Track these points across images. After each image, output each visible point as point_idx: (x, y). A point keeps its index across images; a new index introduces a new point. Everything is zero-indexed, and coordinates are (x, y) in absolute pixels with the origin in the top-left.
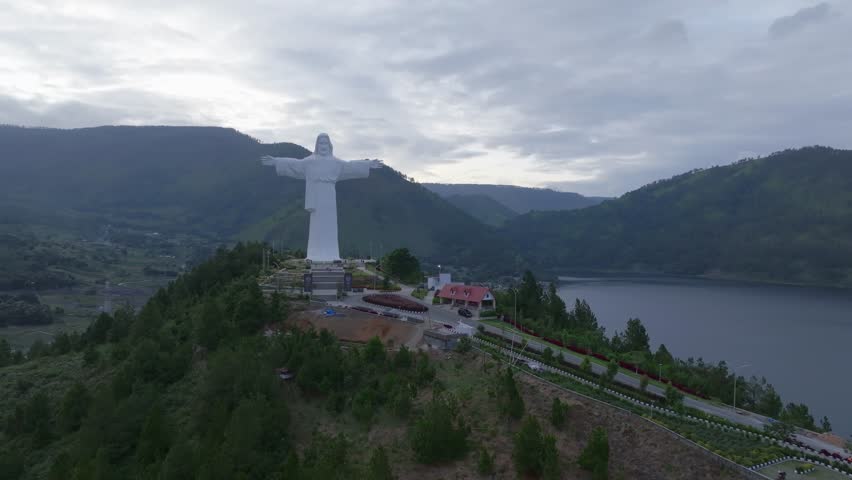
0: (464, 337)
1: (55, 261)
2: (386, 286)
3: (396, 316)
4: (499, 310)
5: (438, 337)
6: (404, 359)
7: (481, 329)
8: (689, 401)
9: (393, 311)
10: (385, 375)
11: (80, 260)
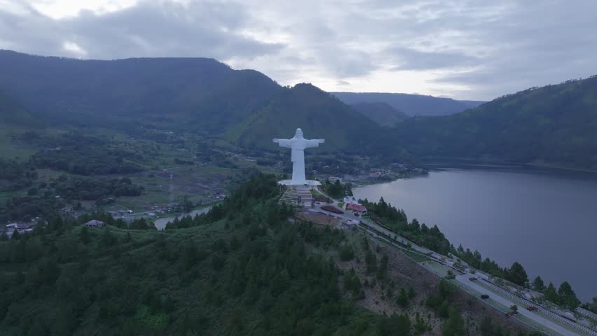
0: (355, 225)
1: (127, 156)
2: (328, 201)
3: (333, 216)
5: (347, 225)
6: (337, 232)
7: (361, 222)
8: (414, 246)
9: (332, 214)
10: (331, 237)
11: (137, 154)
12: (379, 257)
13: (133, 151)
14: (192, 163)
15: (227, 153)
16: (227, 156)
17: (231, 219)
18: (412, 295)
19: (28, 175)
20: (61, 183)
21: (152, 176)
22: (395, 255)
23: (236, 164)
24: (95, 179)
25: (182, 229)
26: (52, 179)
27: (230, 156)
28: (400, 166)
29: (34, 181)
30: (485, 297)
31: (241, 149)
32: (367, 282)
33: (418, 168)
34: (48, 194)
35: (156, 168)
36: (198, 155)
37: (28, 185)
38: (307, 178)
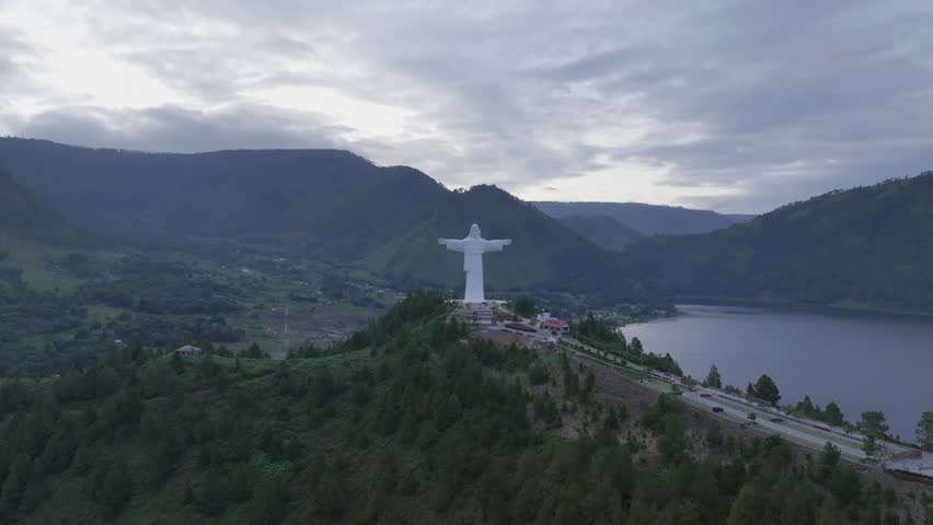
0: (552, 343)
1: (217, 288)
2: (515, 319)
3: (522, 334)
4: (570, 332)
5: (541, 343)
6: (526, 351)
7: (560, 340)
8: (629, 364)
9: (521, 332)
10: (518, 357)
11: (232, 287)
12: (582, 378)
13: (226, 283)
14: (314, 300)
15: (367, 287)
16: (367, 291)
17: (378, 345)
18: (625, 417)
19: (74, 313)
20: (123, 323)
21: (255, 317)
22: (604, 374)
23: (382, 302)
24: (171, 318)
25: (310, 360)
26: (108, 318)
27: (371, 291)
28: (633, 307)
29: (83, 321)
30: (716, 410)
31: (388, 283)
32: (565, 406)
33: (659, 309)
34: (104, 337)
35: (261, 307)
36: (322, 290)
37: (74, 325)
38: (485, 298)
